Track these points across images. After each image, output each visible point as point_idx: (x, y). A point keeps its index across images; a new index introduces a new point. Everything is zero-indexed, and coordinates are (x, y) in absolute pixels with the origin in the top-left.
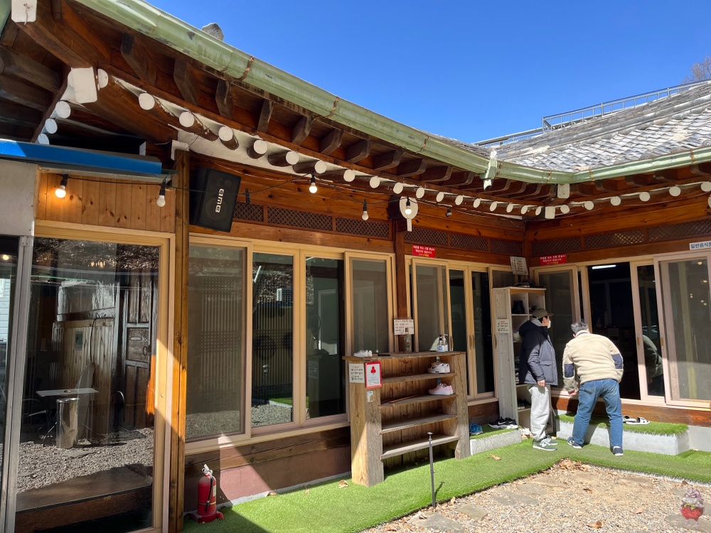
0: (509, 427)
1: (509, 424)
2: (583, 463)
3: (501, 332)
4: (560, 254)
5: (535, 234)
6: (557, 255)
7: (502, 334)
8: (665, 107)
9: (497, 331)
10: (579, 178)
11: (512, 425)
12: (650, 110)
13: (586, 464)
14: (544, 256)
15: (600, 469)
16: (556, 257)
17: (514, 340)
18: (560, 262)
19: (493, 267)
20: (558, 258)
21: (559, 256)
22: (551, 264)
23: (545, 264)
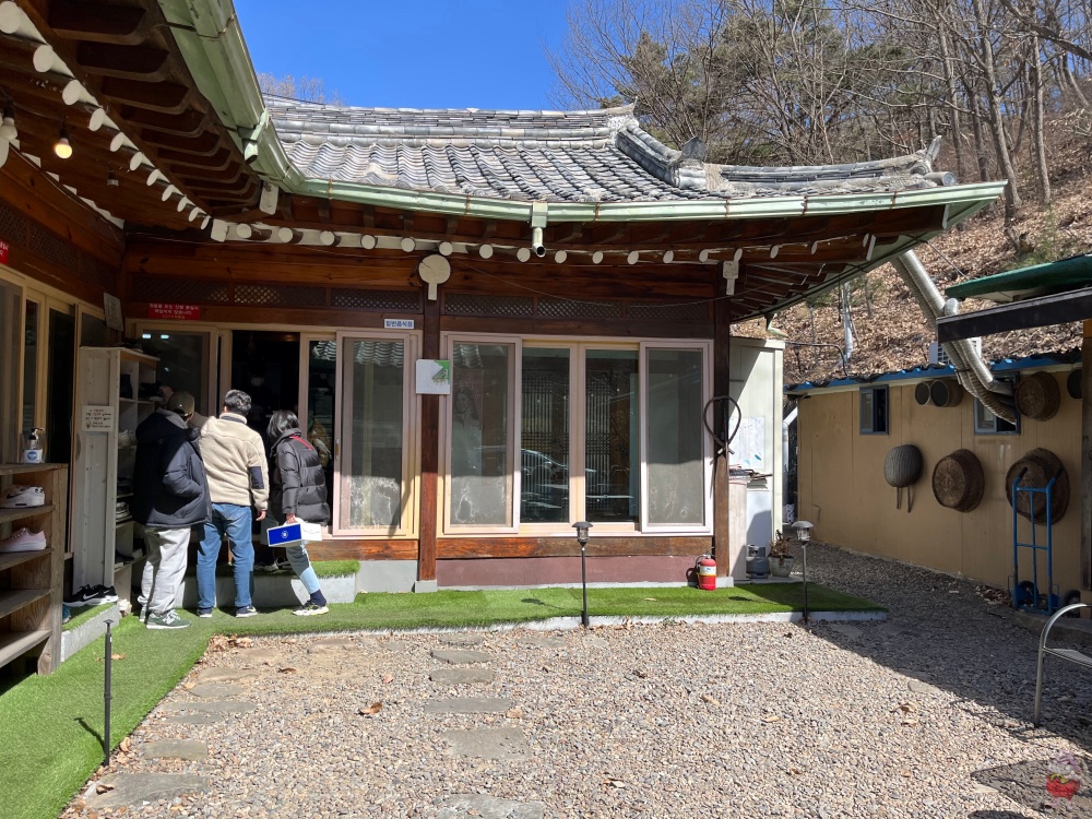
0: (104, 601)
1: (102, 596)
2: (238, 637)
3: (91, 429)
4: (190, 304)
5: (144, 261)
6: (185, 304)
7: (92, 433)
8: (319, 120)
9: (84, 428)
10: (310, 188)
11: (108, 597)
12: (297, 116)
13: (243, 636)
14: (158, 303)
15: (266, 639)
16: (182, 307)
17: (119, 445)
18: (188, 317)
19: (84, 307)
20: (184, 310)
21: (188, 307)
22: (171, 319)
23: (159, 316)
